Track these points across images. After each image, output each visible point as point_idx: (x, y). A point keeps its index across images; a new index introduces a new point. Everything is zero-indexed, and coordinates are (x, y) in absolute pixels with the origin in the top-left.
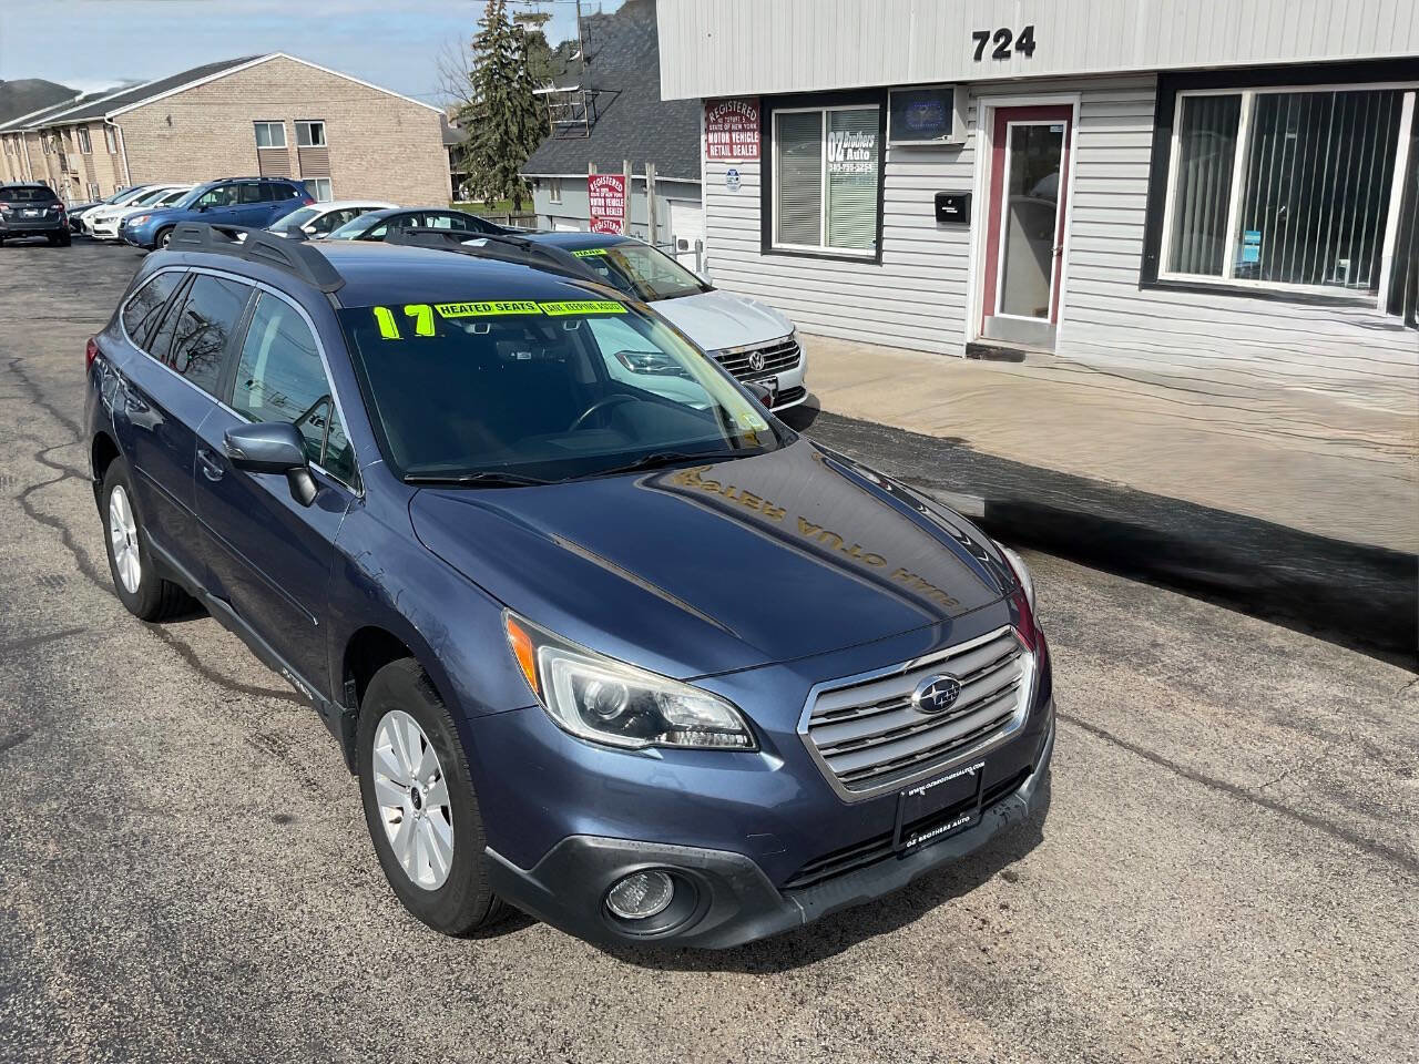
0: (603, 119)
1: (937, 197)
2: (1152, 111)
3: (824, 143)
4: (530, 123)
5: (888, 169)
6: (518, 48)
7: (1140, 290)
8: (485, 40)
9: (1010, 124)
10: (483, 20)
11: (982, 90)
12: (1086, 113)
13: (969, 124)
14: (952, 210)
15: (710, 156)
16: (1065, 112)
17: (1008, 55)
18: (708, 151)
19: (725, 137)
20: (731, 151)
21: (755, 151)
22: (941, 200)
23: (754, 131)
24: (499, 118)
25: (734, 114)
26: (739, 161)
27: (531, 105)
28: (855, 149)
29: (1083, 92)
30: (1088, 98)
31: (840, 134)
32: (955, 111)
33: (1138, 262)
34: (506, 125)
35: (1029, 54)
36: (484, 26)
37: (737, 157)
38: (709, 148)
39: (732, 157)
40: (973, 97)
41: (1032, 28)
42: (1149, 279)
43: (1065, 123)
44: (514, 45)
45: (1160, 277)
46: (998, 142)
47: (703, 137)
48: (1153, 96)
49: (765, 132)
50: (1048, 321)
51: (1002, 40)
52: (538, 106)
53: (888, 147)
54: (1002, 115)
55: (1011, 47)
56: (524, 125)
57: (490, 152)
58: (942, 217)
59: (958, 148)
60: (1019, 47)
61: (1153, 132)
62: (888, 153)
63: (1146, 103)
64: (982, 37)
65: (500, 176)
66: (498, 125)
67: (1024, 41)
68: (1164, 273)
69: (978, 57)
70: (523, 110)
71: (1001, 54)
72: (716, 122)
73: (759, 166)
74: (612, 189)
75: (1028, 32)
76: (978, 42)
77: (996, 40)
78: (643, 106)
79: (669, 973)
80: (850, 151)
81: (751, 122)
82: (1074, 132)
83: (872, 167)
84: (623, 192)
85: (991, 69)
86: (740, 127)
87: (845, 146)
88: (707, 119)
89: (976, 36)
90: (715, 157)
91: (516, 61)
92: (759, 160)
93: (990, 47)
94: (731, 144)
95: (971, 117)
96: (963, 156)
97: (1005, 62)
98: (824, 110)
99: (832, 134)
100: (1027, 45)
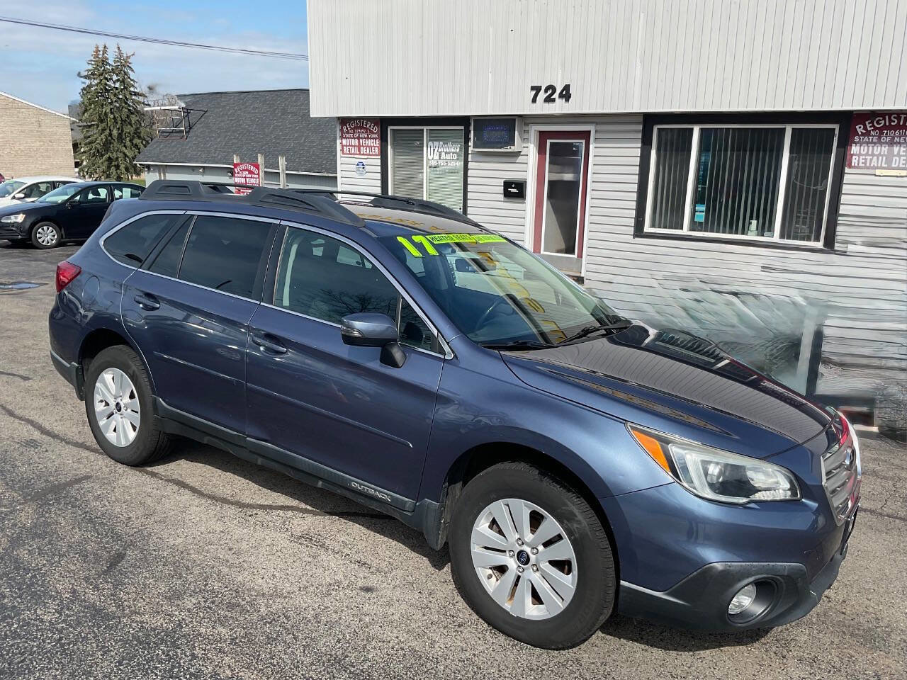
0: (195, 128)
1: (505, 182)
2: (640, 136)
3: (425, 148)
4: (128, 129)
5: (470, 165)
6: (118, 80)
7: (634, 238)
8: (92, 74)
9: (549, 141)
10: (92, 61)
11: (533, 120)
12: (599, 136)
13: (524, 140)
14: (514, 190)
15: (343, 153)
16: (586, 135)
17: (554, 100)
18: (342, 150)
19: (355, 142)
20: (359, 151)
21: (377, 151)
22: (507, 185)
23: (376, 139)
24: (104, 125)
25: (361, 128)
26: (366, 157)
27: (128, 117)
28: (446, 153)
29: (597, 124)
30: (599, 128)
31: (436, 143)
32: (516, 132)
33: (632, 222)
34: (110, 130)
35: (567, 100)
36: (92, 64)
37: (363, 154)
38: (343, 148)
39: (360, 154)
40: (527, 124)
41: (569, 85)
42: (639, 231)
43: (584, 141)
44: (115, 78)
45: (645, 230)
46: (541, 150)
47: (338, 141)
48: (640, 127)
49: (383, 139)
50: (575, 256)
51: (550, 92)
52: (134, 118)
53: (470, 152)
54: (543, 136)
55: (556, 96)
56: (122, 131)
57: (98, 146)
58: (507, 194)
59: (518, 154)
60: (561, 96)
61: (641, 148)
62: (470, 156)
63: (636, 131)
64: (537, 89)
65: (106, 163)
66: (104, 130)
67: (564, 93)
68: (647, 228)
69: (534, 100)
70: (122, 120)
71: (549, 100)
72: (348, 132)
73: (380, 161)
74: (251, 172)
75: (567, 88)
76: (534, 92)
77: (546, 91)
80: (443, 154)
81: (373, 133)
82: (591, 147)
83: (460, 164)
84: (258, 174)
85: (541, 108)
86: (366, 136)
87: (440, 150)
88: (342, 130)
89: (533, 88)
90: (347, 154)
91: (117, 89)
92: (379, 157)
93: (542, 95)
94: (359, 146)
95: (526, 136)
96: (520, 159)
97: (551, 105)
98: (425, 128)
99: (430, 143)
100: (566, 94)
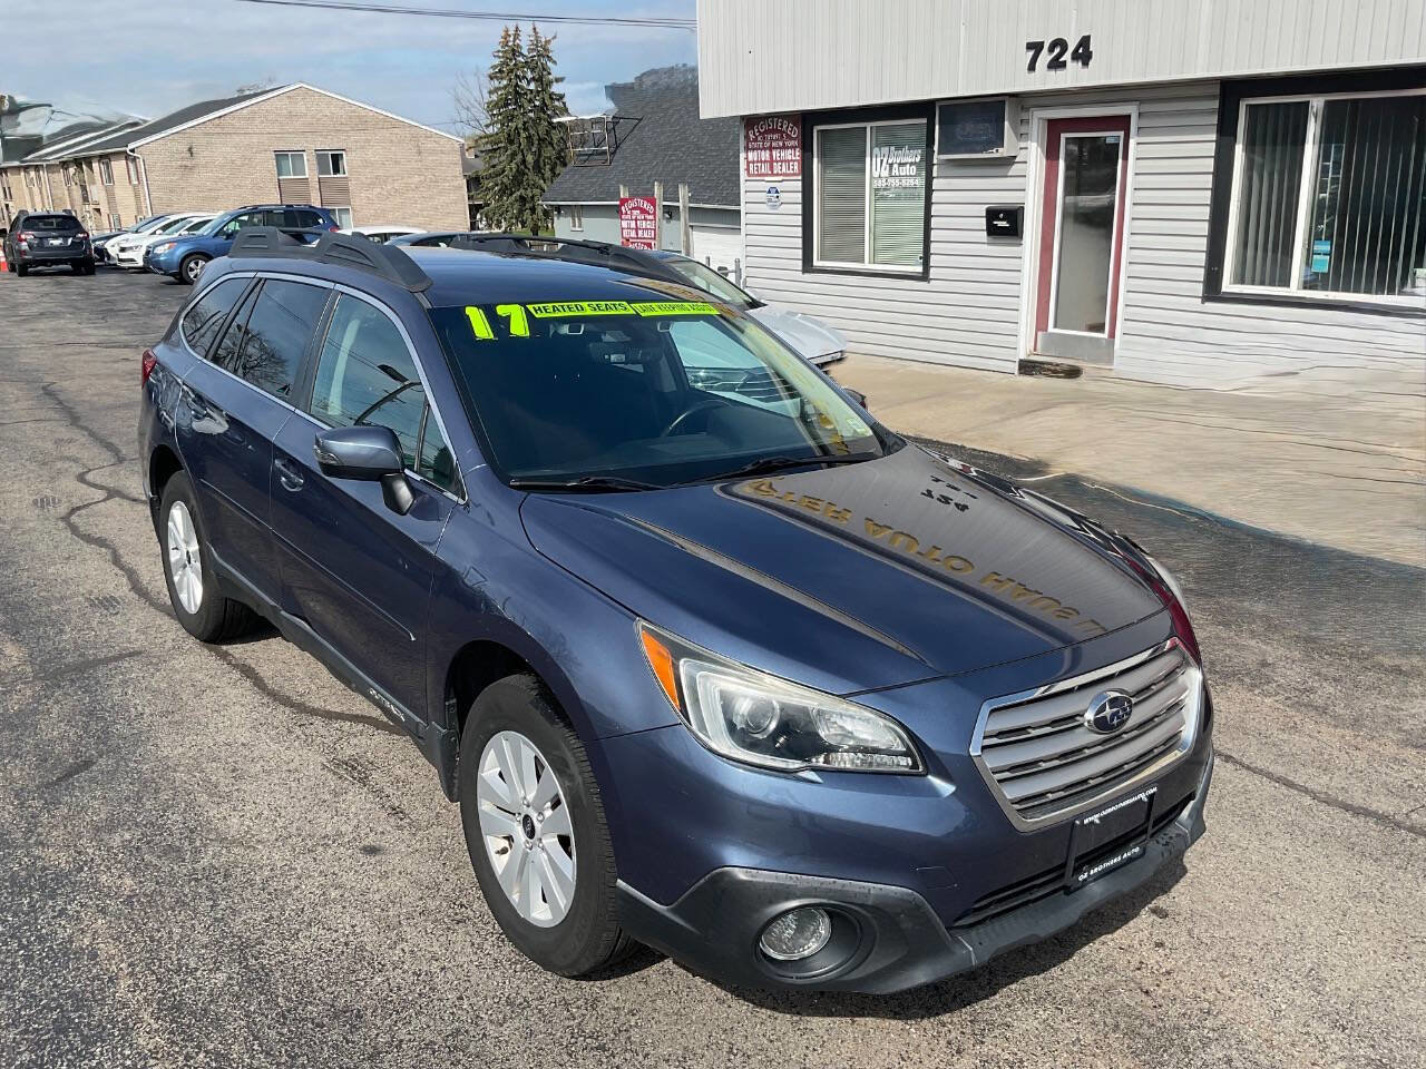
0: (623, 146)
1: (989, 211)
2: (1215, 120)
3: (868, 159)
4: (549, 152)
5: (936, 184)
6: (533, 79)
7: (1203, 303)
8: (500, 71)
9: (1063, 136)
10: (499, 51)
11: (1033, 101)
12: (1145, 123)
13: (1021, 136)
14: (1004, 224)
15: (749, 174)
16: (1122, 122)
17: (1063, 65)
18: (748, 169)
19: (765, 155)
20: (772, 168)
21: (796, 168)
22: (992, 214)
23: (794, 148)
24: (515, 147)
25: (774, 131)
26: (780, 178)
27: (548, 133)
28: (900, 164)
29: (1141, 101)
30: (1147, 108)
31: (885, 150)
32: (1006, 123)
33: (1200, 274)
34: (523, 155)
35: (1086, 64)
36: (499, 57)
37: (777, 175)
38: (748, 166)
39: (773, 175)
40: (1025, 109)
41: (1089, 37)
42: (1212, 291)
43: (1122, 134)
44: (529, 75)
45: (1224, 289)
46: (1051, 154)
47: (742, 156)
48: (1216, 104)
49: (806, 148)
50: (1105, 335)
51: (1057, 50)
52: (556, 136)
53: (935, 161)
54: (1055, 127)
55: (1067, 57)
56: (540, 155)
57: (505, 180)
58: (993, 231)
59: (1009, 161)
60: (1075, 56)
61: (1216, 141)
62: (935, 168)
63: (1209, 112)
64: (1036, 47)
65: (516, 205)
66: (514, 155)
67: (1080, 51)
68: (1228, 285)
69: (1032, 67)
70: (540, 139)
71: (1056, 64)
72: (756, 140)
73: (800, 183)
74: (643, 211)
75: (1085, 41)
76: (1031, 53)
77: (1051, 50)
78: (663, 133)
79: (808, 1018)
80: (895, 166)
81: (792, 139)
82: (1132, 142)
83: (920, 182)
84: (654, 214)
85: (1046, 79)
86: (781, 144)
87: (890, 161)
88: (747, 137)
89: (1030, 46)
90: (754, 175)
91: (531, 91)
92: (800, 178)
93: (1045, 57)
94: (772, 161)
95: (1023, 130)
96: (1015, 170)
97: (1060, 72)
98: (868, 125)
99: (876, 150)
100: (1084, 54)
